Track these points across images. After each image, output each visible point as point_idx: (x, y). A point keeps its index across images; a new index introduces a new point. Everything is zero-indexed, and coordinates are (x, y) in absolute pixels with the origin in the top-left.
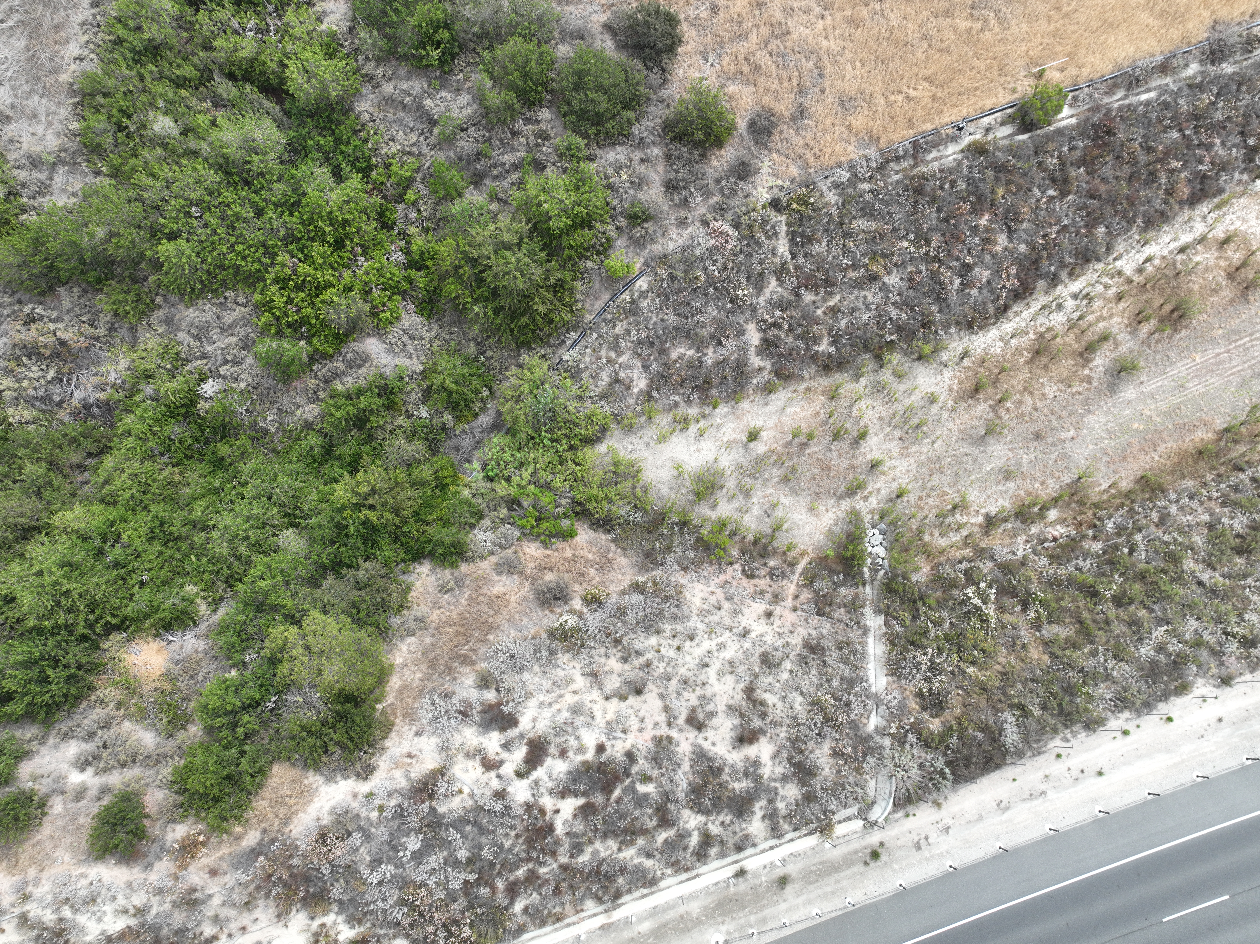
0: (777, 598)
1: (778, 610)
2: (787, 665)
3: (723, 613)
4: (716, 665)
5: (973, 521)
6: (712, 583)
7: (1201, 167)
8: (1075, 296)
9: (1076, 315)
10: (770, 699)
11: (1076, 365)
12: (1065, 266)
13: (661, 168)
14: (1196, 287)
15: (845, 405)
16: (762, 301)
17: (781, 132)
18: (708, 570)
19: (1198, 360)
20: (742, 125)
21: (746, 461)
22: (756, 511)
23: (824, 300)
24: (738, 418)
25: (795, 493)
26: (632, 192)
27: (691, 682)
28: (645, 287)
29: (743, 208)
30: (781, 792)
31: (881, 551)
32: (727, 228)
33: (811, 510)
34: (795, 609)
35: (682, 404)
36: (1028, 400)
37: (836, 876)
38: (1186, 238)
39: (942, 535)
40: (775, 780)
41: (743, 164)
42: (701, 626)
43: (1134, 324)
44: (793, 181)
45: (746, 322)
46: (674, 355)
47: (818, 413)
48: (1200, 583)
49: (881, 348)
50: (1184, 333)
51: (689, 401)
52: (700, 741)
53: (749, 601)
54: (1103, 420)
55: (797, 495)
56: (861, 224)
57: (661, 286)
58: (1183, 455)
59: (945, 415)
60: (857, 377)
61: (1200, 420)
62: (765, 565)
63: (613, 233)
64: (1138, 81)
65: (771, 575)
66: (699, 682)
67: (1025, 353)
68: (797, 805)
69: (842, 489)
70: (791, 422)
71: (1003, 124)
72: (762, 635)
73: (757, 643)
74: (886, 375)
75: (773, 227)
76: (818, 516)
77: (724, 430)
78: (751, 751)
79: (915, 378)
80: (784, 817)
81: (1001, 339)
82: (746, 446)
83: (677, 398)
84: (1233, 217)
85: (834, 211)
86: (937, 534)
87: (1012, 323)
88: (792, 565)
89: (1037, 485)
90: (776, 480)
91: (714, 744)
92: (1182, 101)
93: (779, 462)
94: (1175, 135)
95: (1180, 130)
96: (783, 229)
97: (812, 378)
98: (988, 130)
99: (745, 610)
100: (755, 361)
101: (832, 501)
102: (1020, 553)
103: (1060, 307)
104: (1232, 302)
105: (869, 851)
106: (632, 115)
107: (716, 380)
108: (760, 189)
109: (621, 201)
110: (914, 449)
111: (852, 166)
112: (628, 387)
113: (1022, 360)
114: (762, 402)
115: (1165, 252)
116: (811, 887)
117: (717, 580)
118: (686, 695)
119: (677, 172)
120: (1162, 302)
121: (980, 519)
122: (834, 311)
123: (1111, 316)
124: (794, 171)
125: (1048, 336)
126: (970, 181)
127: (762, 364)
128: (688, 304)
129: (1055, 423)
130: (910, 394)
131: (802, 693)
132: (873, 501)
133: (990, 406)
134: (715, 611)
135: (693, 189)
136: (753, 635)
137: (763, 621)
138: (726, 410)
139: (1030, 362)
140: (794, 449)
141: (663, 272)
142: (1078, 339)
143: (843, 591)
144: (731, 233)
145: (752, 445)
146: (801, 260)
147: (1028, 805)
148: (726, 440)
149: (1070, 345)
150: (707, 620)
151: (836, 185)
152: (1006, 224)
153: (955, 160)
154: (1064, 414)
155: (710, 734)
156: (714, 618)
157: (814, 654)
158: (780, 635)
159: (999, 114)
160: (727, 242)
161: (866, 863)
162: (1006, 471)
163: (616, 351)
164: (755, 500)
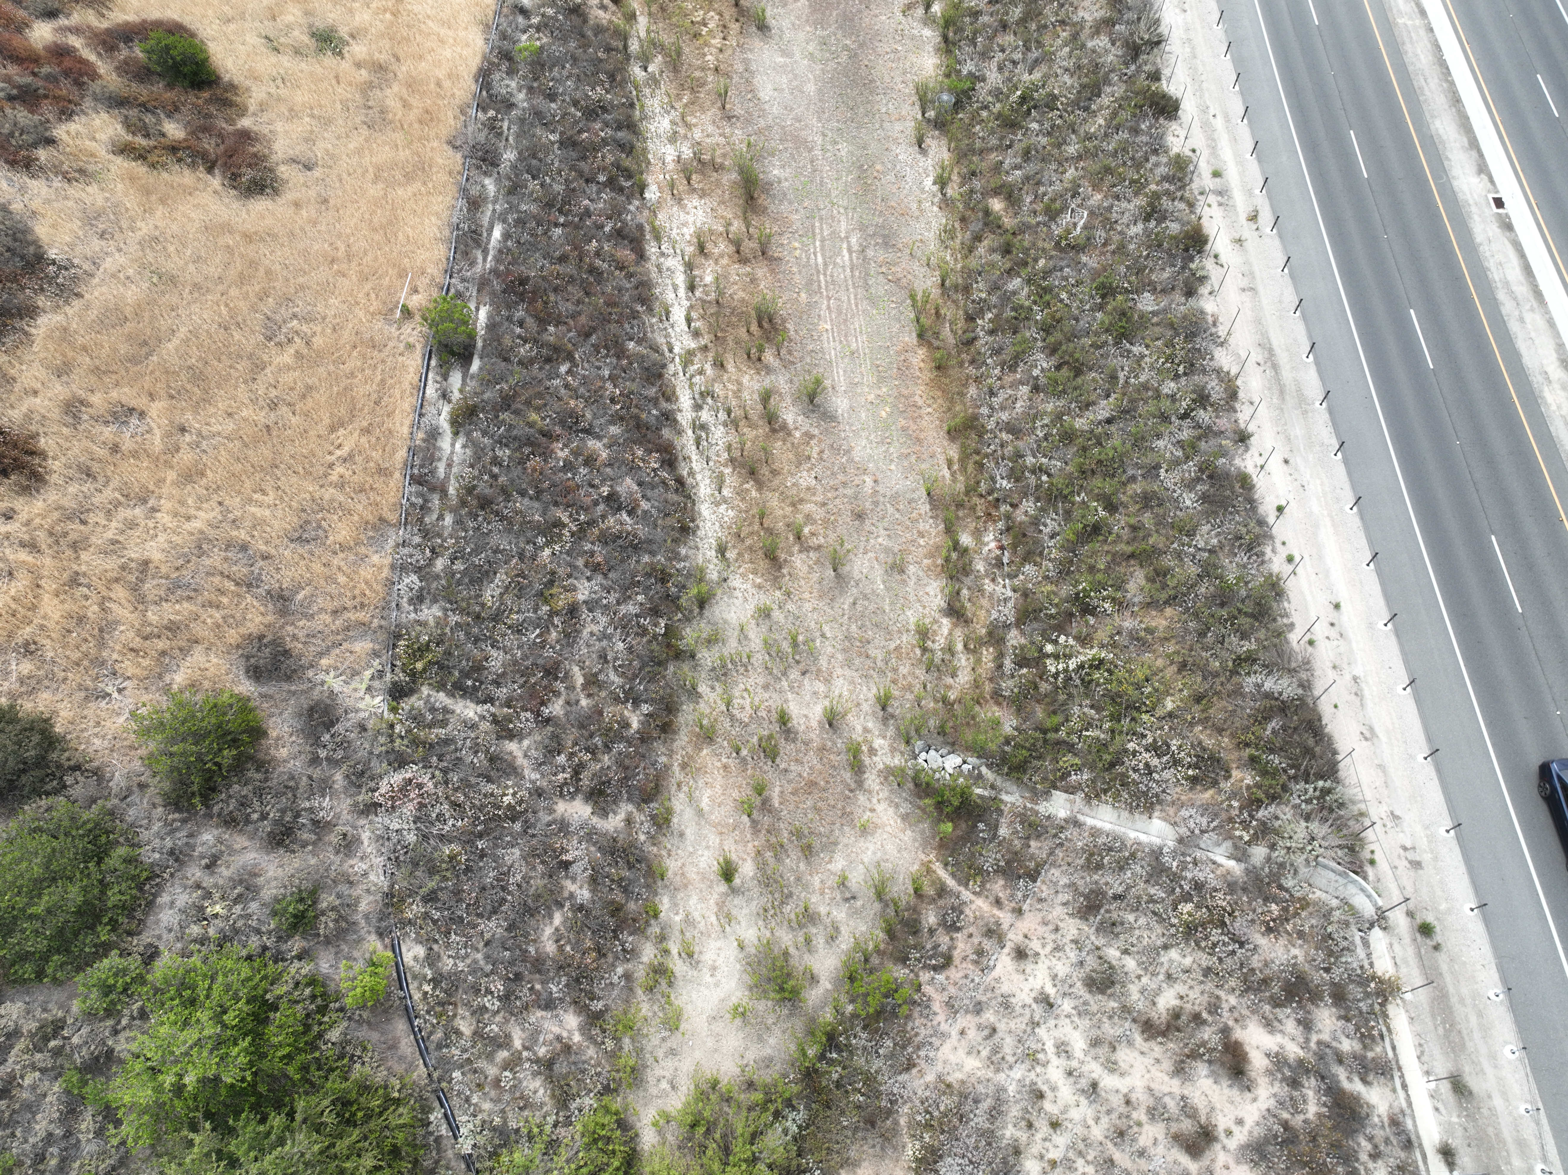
0: (994, 932)
1: (1014, 937)
2: (1112, 953)
3: (1001, 1027)
4: (1095, 1070)
5: (946, 631)
6: (944, 1027)
7: (607, 229)
8: (698, 407)
9: (722, 416)
10: (1167, 1000)
11: (784, 441)
12: (657, 399)
13: (240, 841)
14: (741, 294)
15: (727, 725)
16: (531, 775)
17: (295, 637)
18: (919, 1026)
19: (829, 327)
20: (246, 687)
21: (757, 901)
22: (840, 914)
23: (571, 688)
24: (686, 886)
25: (831, 845)
26: (254, 906)
27: (1122, 1124)
28: (420, 951)
29: (382, 740)
30: (1326, 1037)
31: (953, 761)
32: (397, 778)
33: (865, 831)
34: (1019, 912)
35: (630, 966)
36: (808, 507)
37: (1454, 1000)
38: (680, 279)
39: (954, 675)
40: (1307, 1040)
41: (312, 710)
42: (1018, 1072)
43: (758, 365)
44: (376, 654)
45: (551, 811)
46: (550, 948)
47: (725, 767)
48: (1109, 421)
49: (669, 646)
50: (790, 326)
51: (630, 954)
52: (1232, 1144)
53: (989, 979)
54: (864, 442)
55: (836, 844)
56: (490, 593)
57: (435, 922)
58: (935, 384)
59: (790, 606)
60: (694, 694)
61: (898, 353)
62: (931, 931)
63: (306, 968)
64: (474, 232)
65: (953, 928)
66: (1123, 1109)
67: (746, 486)
68: (1347, 1019)
69: (847, 776)
70: (723, 810)
71: (445, 377)
72: (1054, 977)
73: (1066, 988)
74: (707, 657)
75: (433, 710)
76: (876, 826)
77: (696, 915)
78: (1258, 1062)
79: (726, 622)
80: (1365, 1047)
81: (717, 504)
82: (734, 891)
83: (620, 970)
84: (675, 231)
85: (454, 618)
86: (949, 681)
87: (702, 485)
88: (942, 891)
89: (922, 542)
90: (802, 866)
91: (1240, 1122)
92: (524, 207)
93: (779, 850)
94: (559, 231)
95: (556, 225)
96: (442, 698)
97: (671, 754)
98: (445, 396)
99: (1005, 988)
100: (613, 823)
101: (862, 798)
102: (1009, 593)
103: (703, 427)
104: (772, 271)
105: (1418, 935)
106: (122, 851)
107: (618, 896)
108: (361, 705)
109: (258, 932)
110: (823, 663)
111: (402, 568)
112: (567, 1049)
113: (754, 493)
114: (676, 841)
115: (687, 304)
116: (1469, 1045)
117: (941, 1018)
118: (1144, 1140)
119: (264, 817)
120: (744, 330)
121: (946, 622)
122: (592, 682)
123: (739, 383)
124: (362, 646)
125: (736, 454)
126: (502, 442)
127: (622, 816)
128: (484, 889)
129: (849, 492)
130: (746, 637)
131: (1166, 947)
132: (878, 743)
133: (800, 551)
134: (996, 1038)
135: (307, 804)
136: (1051, 991)
137: (1029, 967)
138: (666, 900)
139: (760, 485)
140: (767, 820)
141: (414, 909)
142: (752, 426)
143: (1003, 831)
144: (408, 775)
145: (737, 881)
146: (502, 692)
147: (1369, 704)
148: (713, 919)
149: (757, 437)
150: (1010, 1059)
151: (418, 599)
152: (578, 431)
153: (464, 446)
154: (841, 477)
155: (1222, 1122)
156: (1009, 1046)
157: (1099, 907)
158: (1057, 948)
159: (430, 375)
160: (420, 786)
161: (1437, 948)
162: (892, 568)
163: (500, 1046)
164: (823, 910)
